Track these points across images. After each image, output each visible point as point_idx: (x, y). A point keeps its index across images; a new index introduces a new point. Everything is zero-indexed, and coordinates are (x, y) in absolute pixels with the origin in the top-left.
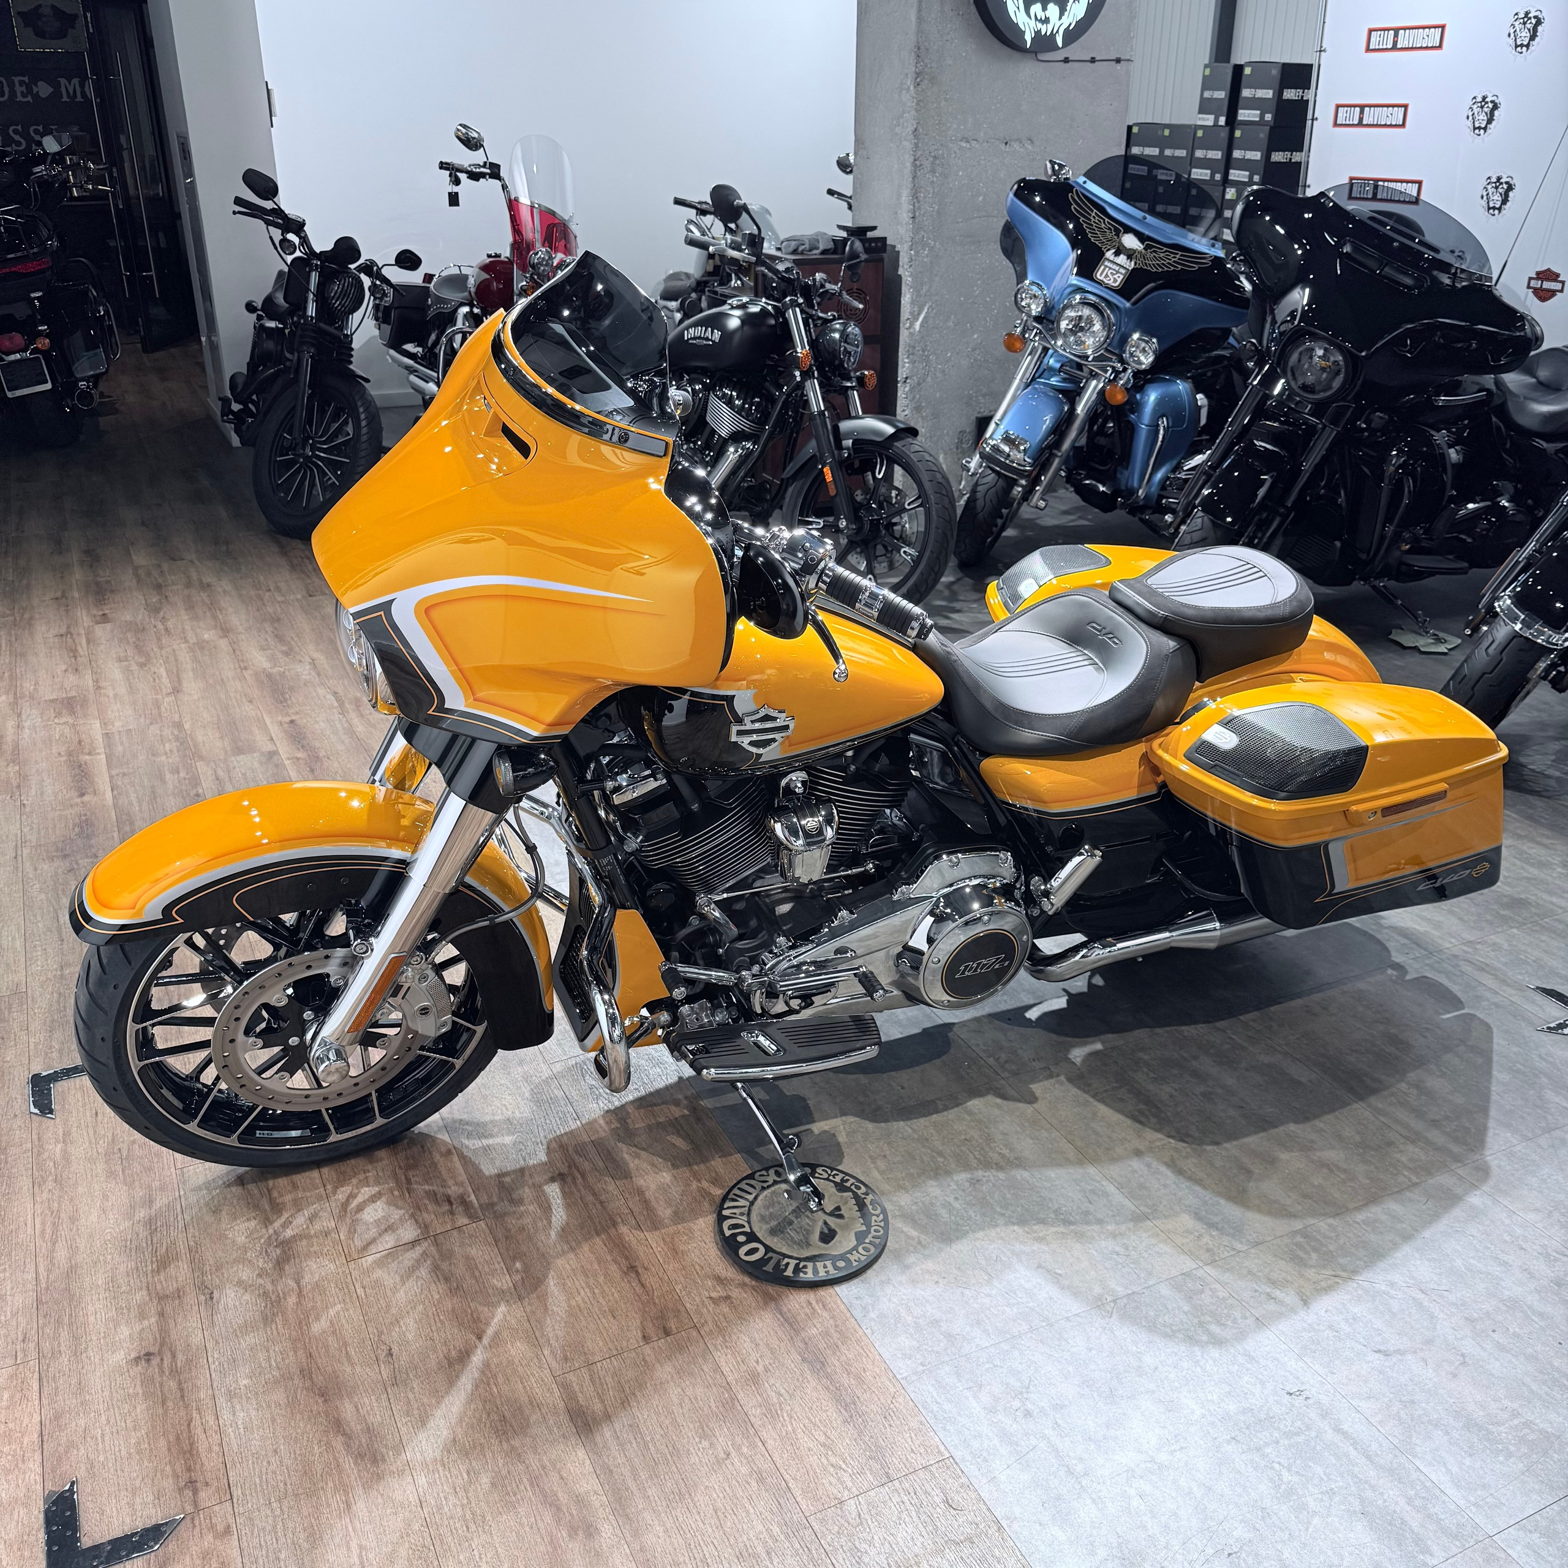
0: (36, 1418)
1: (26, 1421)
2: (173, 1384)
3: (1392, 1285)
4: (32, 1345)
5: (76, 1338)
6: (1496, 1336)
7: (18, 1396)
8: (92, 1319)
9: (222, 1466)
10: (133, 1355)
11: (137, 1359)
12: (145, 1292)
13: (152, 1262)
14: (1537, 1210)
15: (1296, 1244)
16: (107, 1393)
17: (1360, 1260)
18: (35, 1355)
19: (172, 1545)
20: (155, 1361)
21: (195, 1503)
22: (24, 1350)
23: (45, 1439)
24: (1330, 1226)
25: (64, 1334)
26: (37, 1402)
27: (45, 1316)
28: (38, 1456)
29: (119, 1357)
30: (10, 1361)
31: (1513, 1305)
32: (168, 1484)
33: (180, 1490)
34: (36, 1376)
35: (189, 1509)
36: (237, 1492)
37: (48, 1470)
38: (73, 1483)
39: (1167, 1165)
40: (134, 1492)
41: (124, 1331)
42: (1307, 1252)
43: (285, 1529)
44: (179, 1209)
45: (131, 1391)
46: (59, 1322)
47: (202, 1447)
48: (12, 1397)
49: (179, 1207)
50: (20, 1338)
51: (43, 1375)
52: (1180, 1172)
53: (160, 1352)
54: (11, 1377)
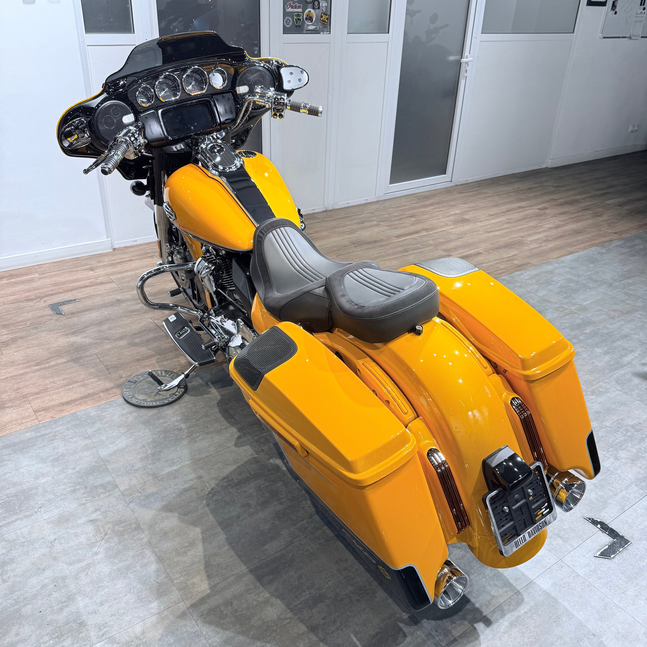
3: (96, 554)
6: (52, 586)
14: (143, 633)
15: (130, 524)
17: (116, 545)
24: (142, 539)
31: (70, 598)
39: (192, 486)
42: (124, 527)
52: (186, 490)
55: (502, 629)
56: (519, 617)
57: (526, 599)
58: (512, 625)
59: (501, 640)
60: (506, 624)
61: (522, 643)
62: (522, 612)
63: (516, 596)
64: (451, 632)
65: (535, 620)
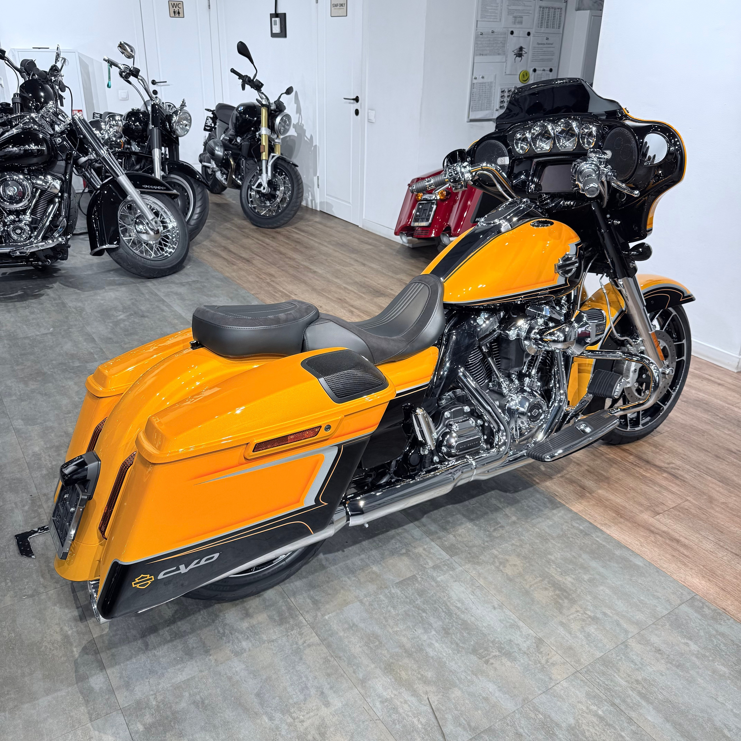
55: (66, 628)
56: (71, 644)
57: (86, 657)
58: (66, 637)
59: (56, 624)
60: (70, 633)
61: (45, 639)
62: (75, 649)
63: (94, 649)
64: (83, 590)
65: (61, 657)
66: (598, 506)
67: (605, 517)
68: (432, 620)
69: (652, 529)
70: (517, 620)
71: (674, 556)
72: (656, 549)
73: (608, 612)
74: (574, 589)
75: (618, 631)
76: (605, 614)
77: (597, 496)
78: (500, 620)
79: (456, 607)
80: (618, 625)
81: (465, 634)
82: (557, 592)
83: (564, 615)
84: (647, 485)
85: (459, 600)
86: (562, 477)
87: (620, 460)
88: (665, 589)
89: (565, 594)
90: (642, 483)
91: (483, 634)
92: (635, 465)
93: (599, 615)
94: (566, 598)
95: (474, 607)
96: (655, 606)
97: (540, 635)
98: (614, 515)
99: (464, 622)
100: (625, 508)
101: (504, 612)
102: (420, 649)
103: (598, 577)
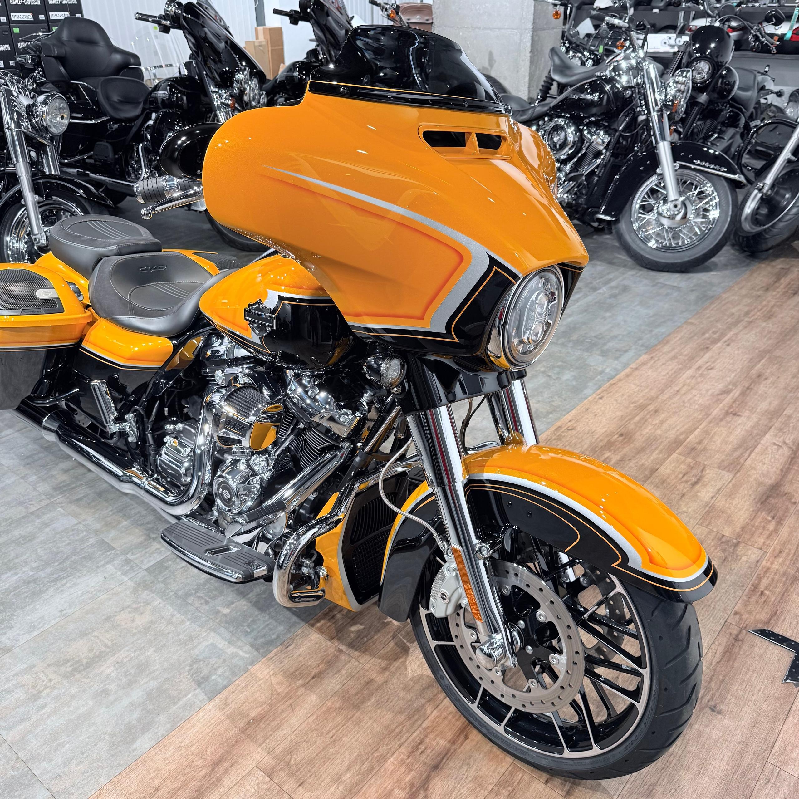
0: (785, 727)
1: (791, 731)
2: (713, 685)
4: (766, 773)
5: (742, 754)
7: (789, 748)
8: (726, 759)
9: (720, 635)
10: (720, 717)
11: (720, 712)
12: (689, 747)
13: (671, 763)
16: (745, 709)
18: (768, 766)
19: (760, 626)
20: (712, 704)
21: (740, 632)
22: (772, 774)
23: (786, 713)
25: (746, 762)
26: (781, 736)
27: (749, 786)
28: (794, 708)
29: (727, 722)
30: (783, 775)
32: (745, 647)
33: (743, 641)
34: (773, 751)
35: (744, 632)
36: (722, 621)
37: (793, 698)
38: (785, 680)
40: (761, 656)
41: (715, 734)
43: (715, 597)
44: (628, 786)
45: (733, 700)
46: (744, 774)
47: (721, 649)
48: (792, 751)
49: (626, 788)
50: (770, 784)
51: (769, 749)
53: (707, 706)
54: (787, 764)
66: (272, 695)
67: (244, 703)
68: (48, 570)
69: (226, 765)
70: (42, 630)
71: (157, 789)
72: (172, 767)
73: (47, 710)
74: (91, 676)
75: (11, 720)
76: (43, 707)
77: (299, 693)
78: (43, 617)
79: (66, 583)
80: (22, 720)
81: (26, 595)
82: (85, 661)
83: (46, 668)
84: (354, 762)
85: (75, 584)
86: (341, 651)
87: (424, 725)
88: (83, 773)
89: (82, 667)
90: (360, 755)
91: (25, 606)
92: (416, 747)
93: (40, 702)
94: (75, 669)
95: (65, 595)
96: (51, 760)
97: (17, 651)
98: (253, 714)
99: (41, 592)
100: (277, 728)
101: (55, 619)
102: (10, 569)
103: (111, 698)
